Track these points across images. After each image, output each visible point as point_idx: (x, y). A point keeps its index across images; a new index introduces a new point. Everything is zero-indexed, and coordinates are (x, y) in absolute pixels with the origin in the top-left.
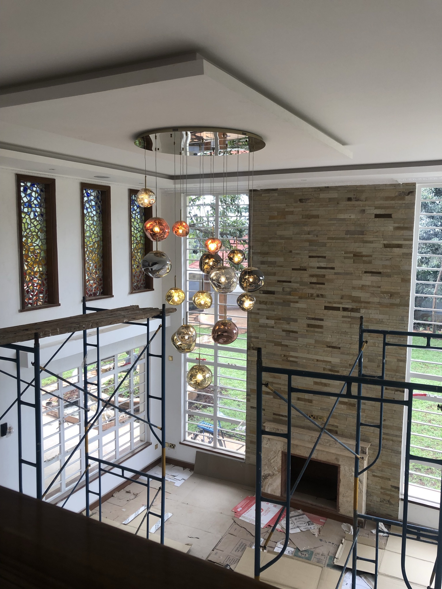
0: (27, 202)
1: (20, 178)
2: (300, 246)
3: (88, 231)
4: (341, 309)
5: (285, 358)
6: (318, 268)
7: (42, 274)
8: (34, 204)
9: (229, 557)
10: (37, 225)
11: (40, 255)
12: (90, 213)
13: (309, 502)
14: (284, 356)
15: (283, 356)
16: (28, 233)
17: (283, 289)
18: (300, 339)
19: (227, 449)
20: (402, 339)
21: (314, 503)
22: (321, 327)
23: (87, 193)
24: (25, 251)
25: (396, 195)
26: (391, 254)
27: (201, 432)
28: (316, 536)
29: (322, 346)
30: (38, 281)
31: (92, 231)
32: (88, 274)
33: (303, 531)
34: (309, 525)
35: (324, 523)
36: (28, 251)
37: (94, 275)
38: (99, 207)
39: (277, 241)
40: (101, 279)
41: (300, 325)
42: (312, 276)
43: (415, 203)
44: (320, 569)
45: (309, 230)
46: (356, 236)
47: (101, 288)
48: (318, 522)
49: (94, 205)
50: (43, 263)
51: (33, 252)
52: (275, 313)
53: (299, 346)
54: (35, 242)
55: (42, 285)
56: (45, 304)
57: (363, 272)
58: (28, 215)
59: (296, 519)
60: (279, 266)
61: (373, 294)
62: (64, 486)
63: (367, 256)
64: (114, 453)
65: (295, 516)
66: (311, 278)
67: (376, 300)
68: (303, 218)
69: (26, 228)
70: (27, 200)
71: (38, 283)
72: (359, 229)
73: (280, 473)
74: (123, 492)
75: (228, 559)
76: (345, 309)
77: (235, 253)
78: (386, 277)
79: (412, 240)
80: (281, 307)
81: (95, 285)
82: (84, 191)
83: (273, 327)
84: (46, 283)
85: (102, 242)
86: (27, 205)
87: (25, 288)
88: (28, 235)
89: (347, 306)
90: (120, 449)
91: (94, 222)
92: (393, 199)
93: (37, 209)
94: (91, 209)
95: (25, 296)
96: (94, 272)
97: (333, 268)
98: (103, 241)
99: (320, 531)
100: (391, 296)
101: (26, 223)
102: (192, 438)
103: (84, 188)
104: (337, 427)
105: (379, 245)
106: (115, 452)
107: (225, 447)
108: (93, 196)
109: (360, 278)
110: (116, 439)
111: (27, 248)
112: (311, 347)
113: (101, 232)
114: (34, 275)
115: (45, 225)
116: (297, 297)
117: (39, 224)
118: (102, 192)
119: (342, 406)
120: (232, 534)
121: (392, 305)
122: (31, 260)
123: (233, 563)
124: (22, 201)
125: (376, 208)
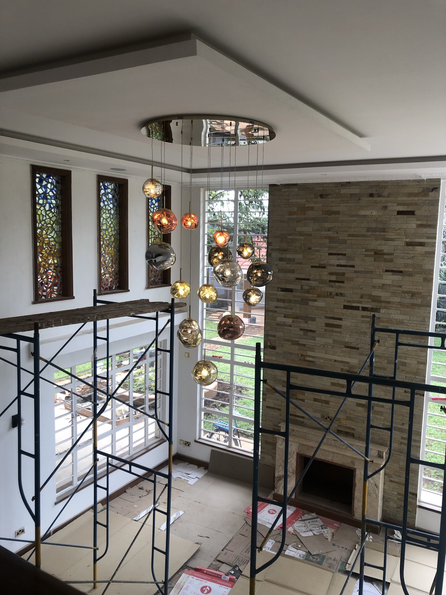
0: (42, 194)
1: (35, 169)
2: (320, 242)
3: (105, 224)
4: (360, 309)
5: (302, 358)
6: (338, 266)
7: (57, 267)
8: (49, 195)
9: (239, 558)
10: (52, 217)
11: (55, 247)
12: (107, 206)
13: (324, 505)
14: (302, 355)
15: (300, 355)
16: (43, 225)
17: (301, 287)
18: (317, 339)
19: (242, 448)
20: (423, 341)
21: (329, 507)
22: (339, 326)
23: (104, 186)
24: (39, 242)
25: (419, 191)
26: (413, 252)
27: (217, 430)
28: (329, 540)
29: (341, 346)
30: (53, 274)
31: (108, 225)
32: (104, 268)
33: (316, 535)
34: (322, 529)
35: (339, 527)
36: (43, 243)
37: (110, 268)
38: (116, 200)
39: (296, 237)
40: (117, 273)
41: (318, 325)
42: (331, 274)
43: (439, 200)
44: (332, 574)
45: (329, 226)
46: (377, 233)
47: (117, 282)
48: (332, 526)
49: (111, 198)
50: (58, 256)
51: (48, 244)
52: (293, 311)
53: (316, 346)
54: (50, 234)
55: (56, 277)
56: (60, 296)
57: (384, 271)
58: (43, 207)
59: (309, 522)
60: (298, 263)
61: (394, 294)
62: (75, 480)
63: (388, 254)
64: (128, 449)
65: (309, 519)
66: (331, 276)
67: (397, 299)
68: (323, 214)
69: (41, 220)
70: (42, 192)
71: (52, 276)
72: (380, 226)
73: (295, 475)
74: (136, 488)
75: (238, 559)
76: (364, 309)
77: (245, 247)
78: (408, 276)
79: (435, 238)
80: (299, 305)
81: (111, 279)
82: (101, 184)
83: (290, 326)
84: (61, 276)
85: (118, 236)
86: (42, 197)
87: (39, 280)
88: (43, 227)
89: (366, 306)
90: (134, 445)
91: (111, 215)
92: (416, 195)
93: (52, 200)
94: (108, 202)
95: (39, 288)
96: (110, 265)
97: (353, 266)
98: (119, 234)
99: (333, 535)
100: (412, 296)
101: (41, 215)
102: (207, 436)
103: (101, 181)
104: (354, 429)
105: (401, 243)
106: (128, 447)
107: (241, 447)
108: (110, 189)
109: (380, 277)
110: (130, 435)
111: (42, 240)
112: (329, 347)
113: (118, 225)
114: (48, 267)
115: (60, 217)
116: (316, 296)
117: (55, 215)
118: (119, 185)
119: (360, 408)
120: (242, 535)
121: (413, 305)
122: (46, 252)
123: (243, 564)
124: (37, 193)
125: (399, 204)
